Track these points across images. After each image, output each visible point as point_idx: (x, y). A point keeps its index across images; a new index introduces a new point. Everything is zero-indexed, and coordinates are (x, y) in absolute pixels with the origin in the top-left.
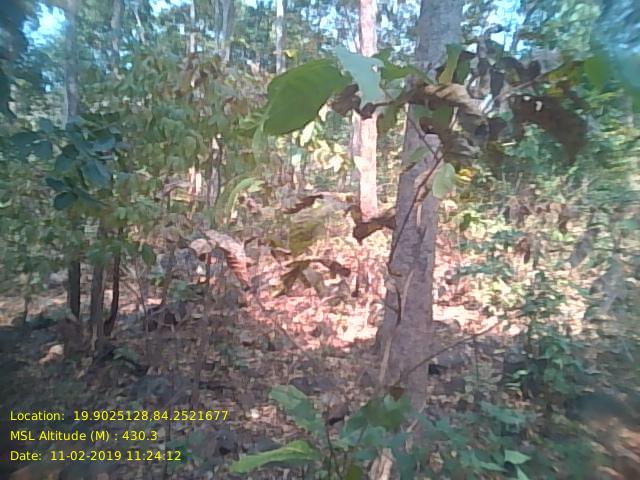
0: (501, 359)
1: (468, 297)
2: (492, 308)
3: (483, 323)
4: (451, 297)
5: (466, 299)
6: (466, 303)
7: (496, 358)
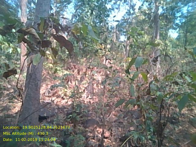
0: (66, 112)
1: (58, 94)
2: (64, 97)
3: (61, 102)
4: (52, 94)
5: (57, 95)
6: (57, 96)
7: (65, 112)
